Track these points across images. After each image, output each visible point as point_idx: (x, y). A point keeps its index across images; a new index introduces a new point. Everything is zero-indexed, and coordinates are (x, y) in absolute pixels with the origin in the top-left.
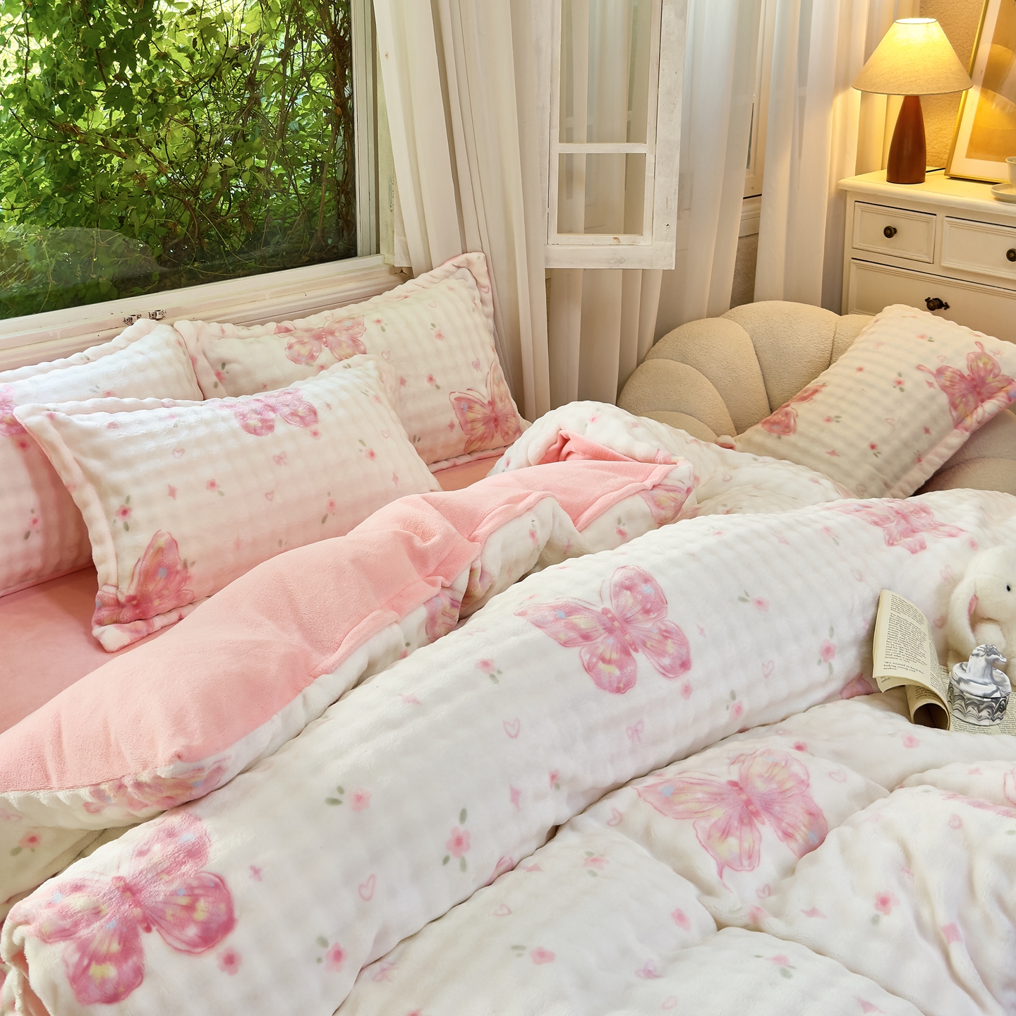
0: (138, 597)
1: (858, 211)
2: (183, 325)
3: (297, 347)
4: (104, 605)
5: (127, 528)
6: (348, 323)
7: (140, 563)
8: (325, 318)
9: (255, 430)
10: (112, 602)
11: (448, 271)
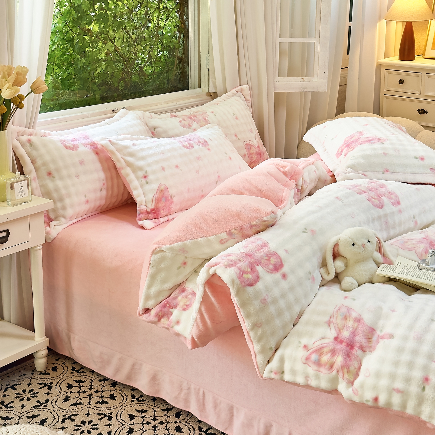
0: (155, 209)
1: (387, 73)
2: (138, 112)
3: (183, 122)
4: (141, 213)
5: (147, 183)
6: (201, 113)
7: (155, 196)
8: (188, 112)
9: (187, 147)
10: (145, 212)
11: (233, 93)
